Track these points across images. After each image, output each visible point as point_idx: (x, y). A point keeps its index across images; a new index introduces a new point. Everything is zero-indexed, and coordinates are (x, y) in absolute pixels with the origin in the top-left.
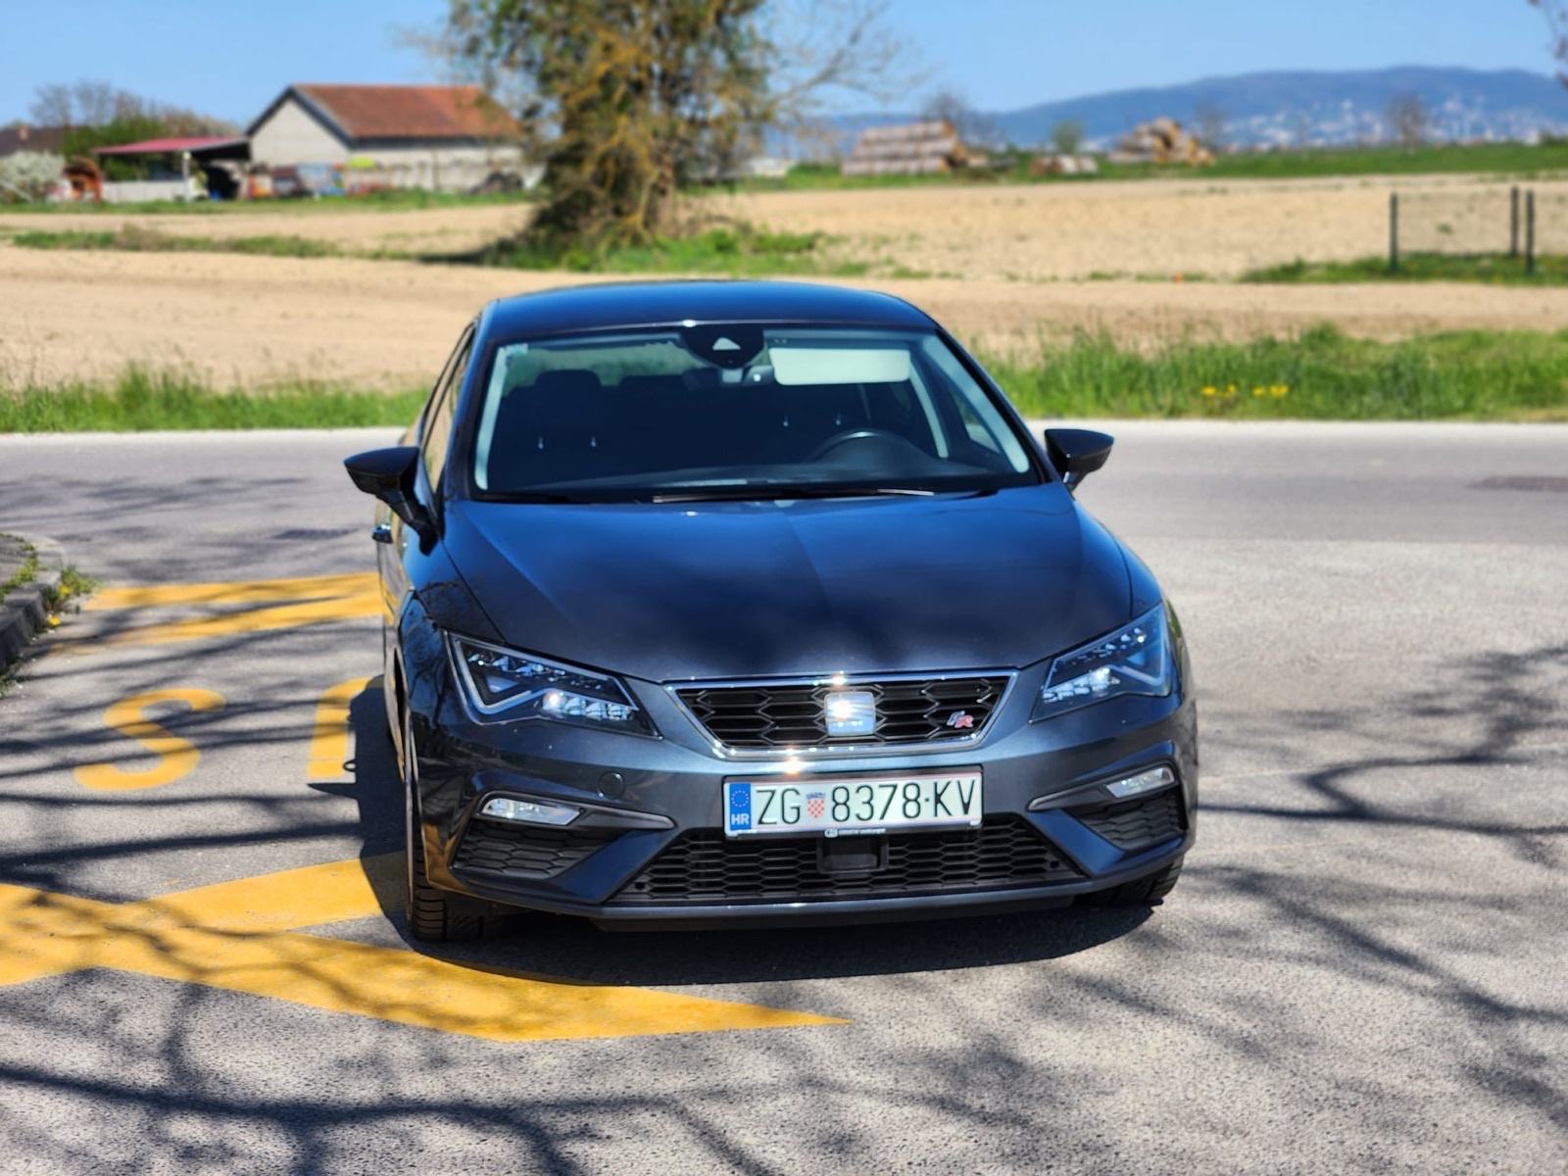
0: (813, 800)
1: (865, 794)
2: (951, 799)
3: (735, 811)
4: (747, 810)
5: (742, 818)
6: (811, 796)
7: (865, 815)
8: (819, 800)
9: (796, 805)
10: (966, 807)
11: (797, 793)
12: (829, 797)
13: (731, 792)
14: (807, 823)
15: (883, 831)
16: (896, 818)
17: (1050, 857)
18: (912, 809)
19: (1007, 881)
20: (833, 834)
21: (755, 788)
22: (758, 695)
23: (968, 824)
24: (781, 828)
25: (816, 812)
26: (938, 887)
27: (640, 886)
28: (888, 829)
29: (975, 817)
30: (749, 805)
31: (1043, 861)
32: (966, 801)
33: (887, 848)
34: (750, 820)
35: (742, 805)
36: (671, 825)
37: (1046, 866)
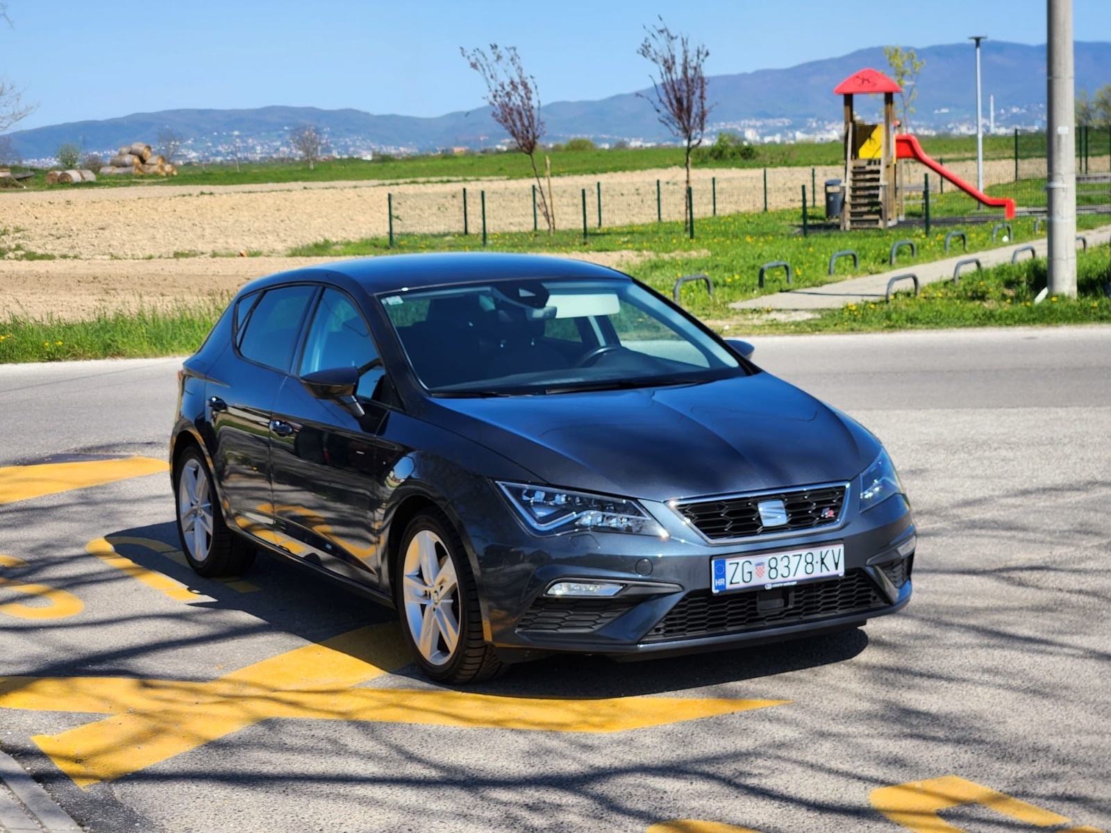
0: (758, 567)
1: (785, 562)
2: (829, 561)
3: (717, 577)
4: (724, 576)
5: (720, 582)
7: (786, 574)
8: (761, 567)
9: (750, 570)
10: (837, 565)
12: (767, 565)
13: (715, 566)
14: (756, 582)
15: (795, 583)
16: (801, 575)
17: (872, 593)
18: (809, 568)
20: (769, 587)
21: (728, 562)
22: (719, 505)
23: (837, 576)
24: (742, 585)
25: (760, 574)
26: (819, 616)
27: (658, 630)
28: (798, 581)
29: (841, 571)
30: (725, 572)
31: (869, 596)
35: (721, 574)
37: (871, 599)
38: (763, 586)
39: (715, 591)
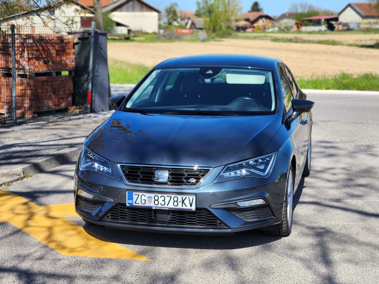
0: (149, 199)
1: (163, 198)
2: (187, 202)
3: (129, 199)
4: (132, 199)
5: (131, 202)
6: (149, 197)
10: (191, 205)
11: (145, 196)
13: (128, 194)
14: (147, 204)
16: (171, 206)
17: (218, 222)
18: (176, 204)
19: (205, 227)
20: (154, 208)
21: (134, 193)
23: (191, 210)
24: (140, 205)
25: (150, 202)
26: (185, 226)
27: (108, 217)
29: (193, 208)
30: (132, 198)
31: (216, 222)
32: (191, 203)
33: (171, 214)
34: (133, 202)
35: (131, 198)
36: (114, 202)
37: (218, 224)
38: (151, 207)
39: (127, 205)
